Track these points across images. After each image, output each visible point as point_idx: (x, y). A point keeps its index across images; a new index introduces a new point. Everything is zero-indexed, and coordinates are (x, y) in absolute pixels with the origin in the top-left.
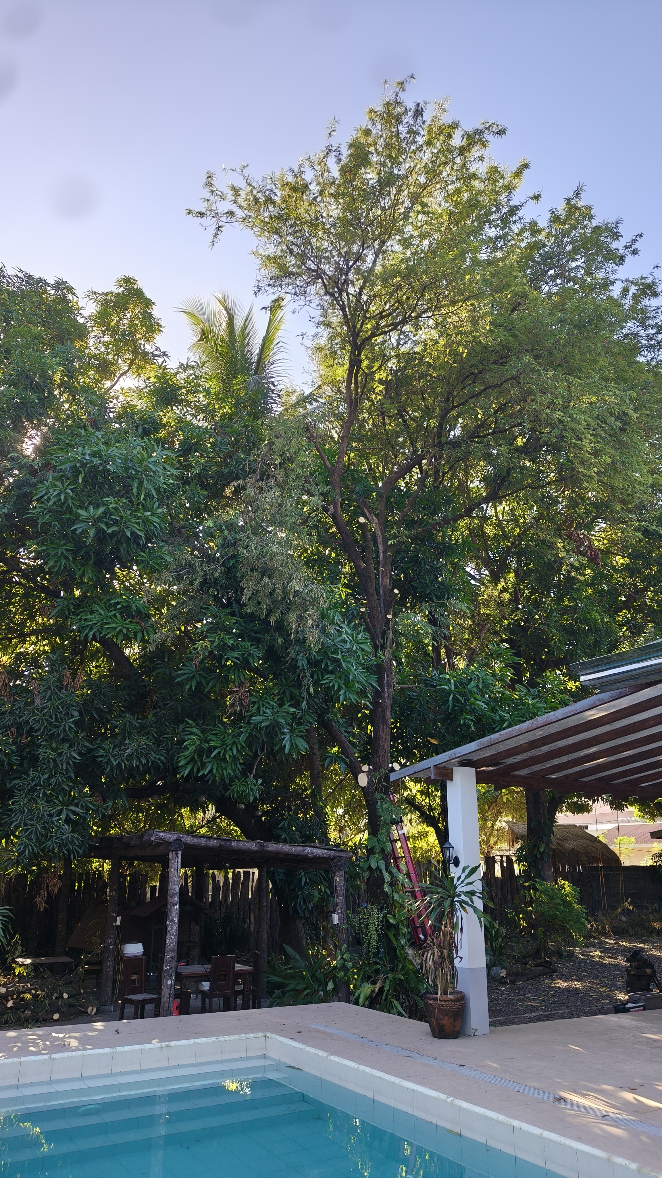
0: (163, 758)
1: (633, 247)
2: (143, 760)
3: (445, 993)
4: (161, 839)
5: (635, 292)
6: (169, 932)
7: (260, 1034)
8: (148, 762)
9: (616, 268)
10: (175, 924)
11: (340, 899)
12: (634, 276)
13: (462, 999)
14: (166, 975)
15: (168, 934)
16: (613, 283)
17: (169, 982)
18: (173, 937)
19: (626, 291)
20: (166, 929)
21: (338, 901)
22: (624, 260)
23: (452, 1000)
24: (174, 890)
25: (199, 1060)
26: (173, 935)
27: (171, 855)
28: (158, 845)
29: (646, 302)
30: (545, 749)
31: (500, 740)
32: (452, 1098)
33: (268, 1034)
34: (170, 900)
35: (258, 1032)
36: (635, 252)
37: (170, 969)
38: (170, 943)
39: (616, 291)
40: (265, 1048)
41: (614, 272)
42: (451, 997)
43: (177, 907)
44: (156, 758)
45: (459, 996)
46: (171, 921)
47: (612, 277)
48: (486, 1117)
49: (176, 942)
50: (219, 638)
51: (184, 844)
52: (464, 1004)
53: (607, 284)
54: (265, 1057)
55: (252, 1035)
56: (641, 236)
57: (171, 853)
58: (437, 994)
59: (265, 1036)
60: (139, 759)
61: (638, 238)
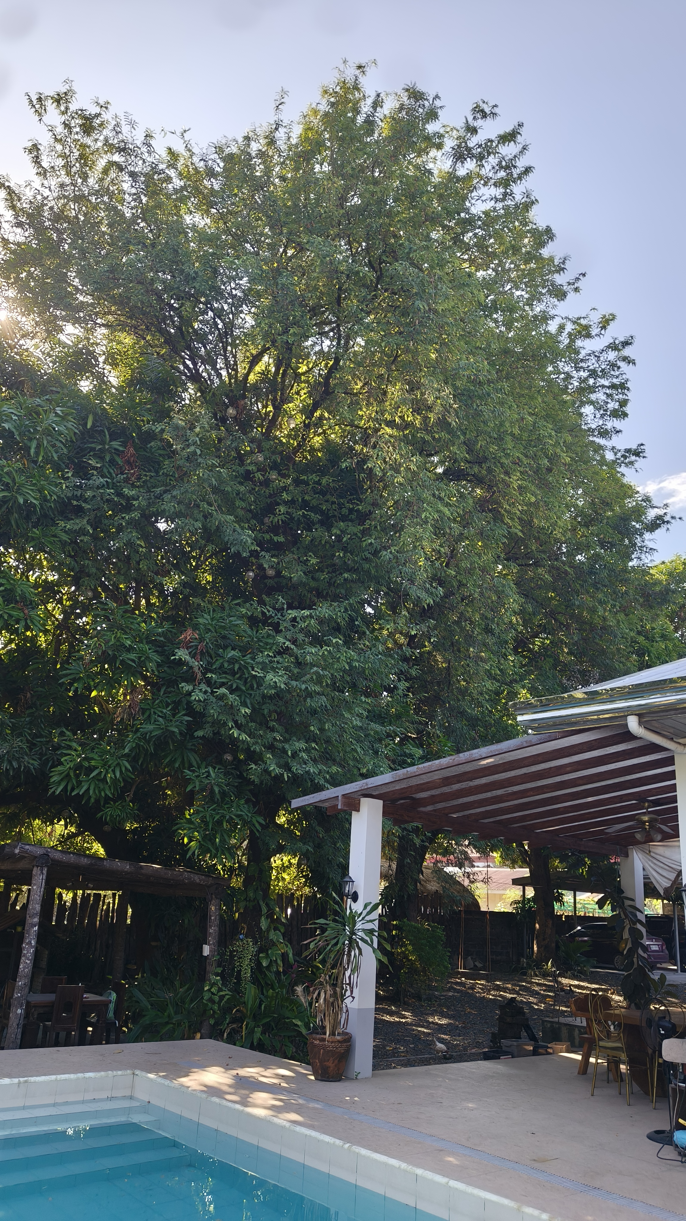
0: (36, 763)
1: (576, 285)
2: (15, 764)
3: (333, 1034)
4: (26, 852)
5: (570, 330)
6: (24, 955)
7: (128, 1071)
8: (20, 767)
9: (557, 303)
10: (32, 947)
11: (213, 930)
12: (573, 315)
13: (348, 1041)
14: (16, 1003)
15: (23, 958)
16: (553, 318)
17: (19, 1011)
18: (29, 962)
19: (562, 327)
20: (21, 952)
21: (211, 931)
22: (565, 297)
23: (339, 1041)
24: (35, 909)
25: (60, 1100)
26: (28, 959)
27: (36, 871)
28: (22, 858)
29: (579, 343)
30: (456, 787)
31: (417, 774)
32: (348, 1145)
33: (137, 1072)
34: (29, 920)
35: (126, 1069)
36: (577, 290)
37: (22, 996)
38: (24, 968)
39: (553, 327)
40: (133, 1087)
41: (555, 306)
42: (339, 1038)
43: (36, 928)
44: (29, 763)
45: (347, 1037)
46: (27, 944)
47: (552, 312)
48: (386, 1164)
49: (30, 968)
50: (115, 637)
51: (52, 860)
52: (350, 1045)
53: (545, 318)
54: (131, 1098)
55: (120, 1073)
56: (584, 275)
57: (35, 869)
58: (325, 1034)
59: (134, 1074)
60: (10, 762)
61: (581, 277)
